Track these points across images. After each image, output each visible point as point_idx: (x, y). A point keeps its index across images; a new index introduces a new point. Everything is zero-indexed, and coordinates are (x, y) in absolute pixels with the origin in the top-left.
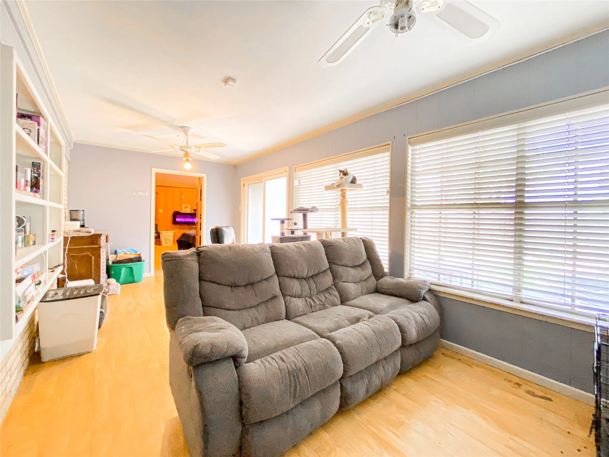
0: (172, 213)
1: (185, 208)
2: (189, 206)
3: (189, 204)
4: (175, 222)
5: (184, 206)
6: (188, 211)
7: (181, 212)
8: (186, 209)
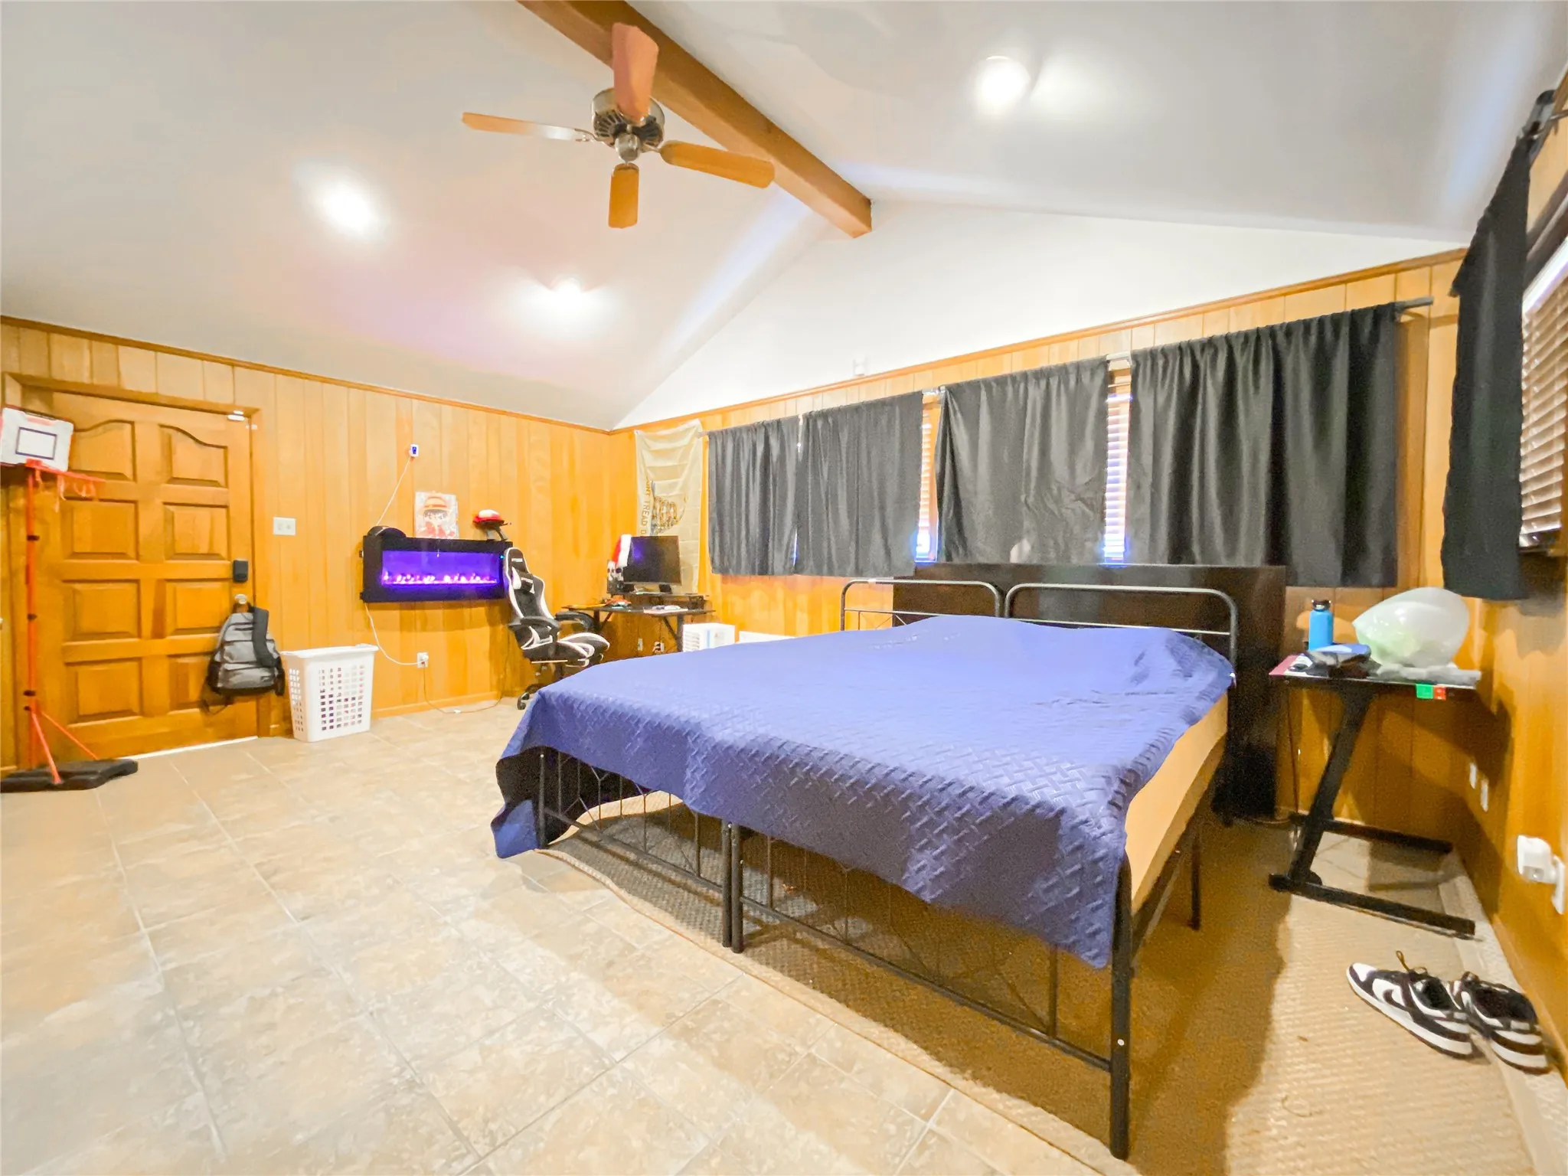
0: (358, 539)
1: (426, 514)
2: (451, 499)
3: (450, 490)
4: (374, 593)
5: (421, 499)
6: (451, 526)
7: (409, 535)
8: (436, 520)
